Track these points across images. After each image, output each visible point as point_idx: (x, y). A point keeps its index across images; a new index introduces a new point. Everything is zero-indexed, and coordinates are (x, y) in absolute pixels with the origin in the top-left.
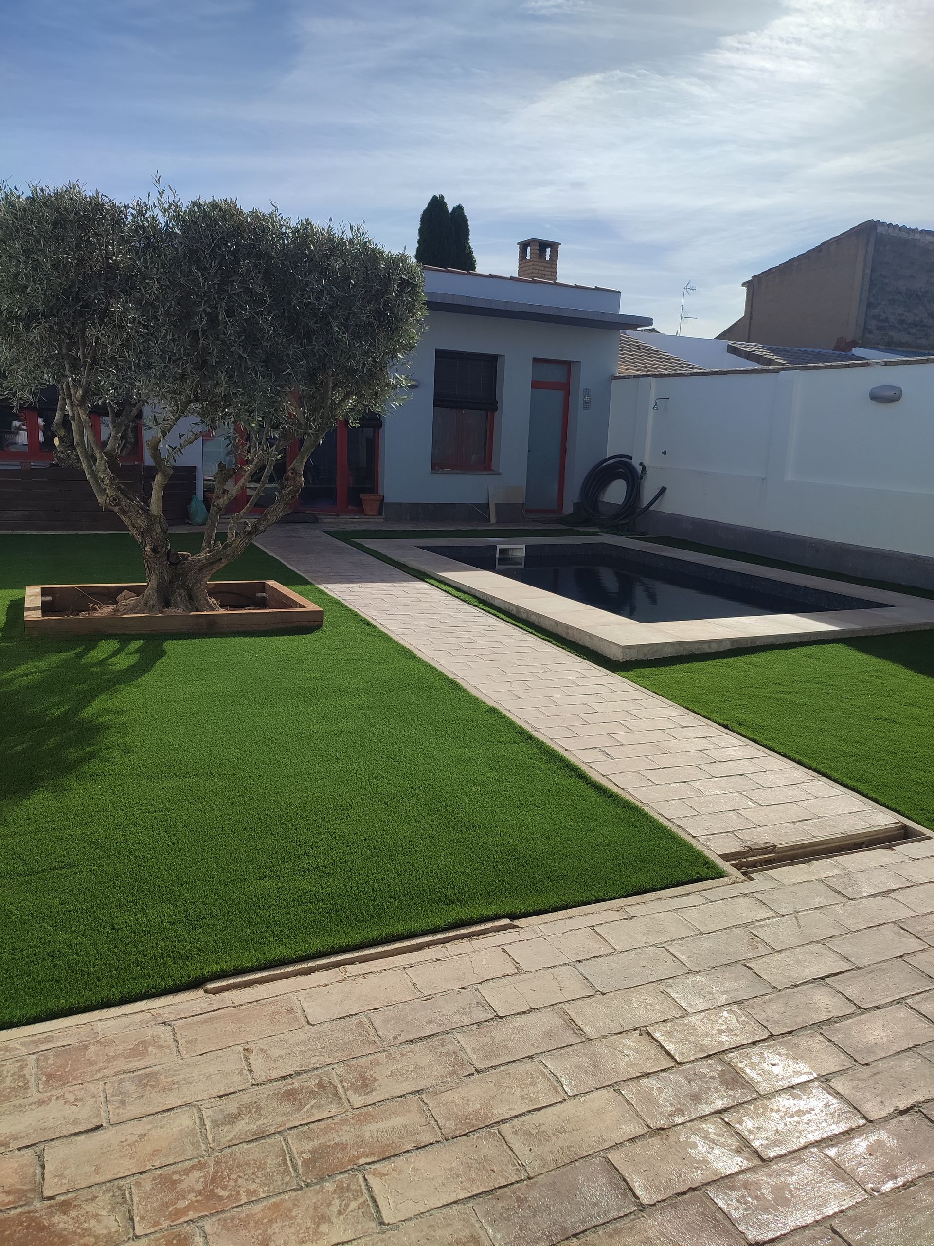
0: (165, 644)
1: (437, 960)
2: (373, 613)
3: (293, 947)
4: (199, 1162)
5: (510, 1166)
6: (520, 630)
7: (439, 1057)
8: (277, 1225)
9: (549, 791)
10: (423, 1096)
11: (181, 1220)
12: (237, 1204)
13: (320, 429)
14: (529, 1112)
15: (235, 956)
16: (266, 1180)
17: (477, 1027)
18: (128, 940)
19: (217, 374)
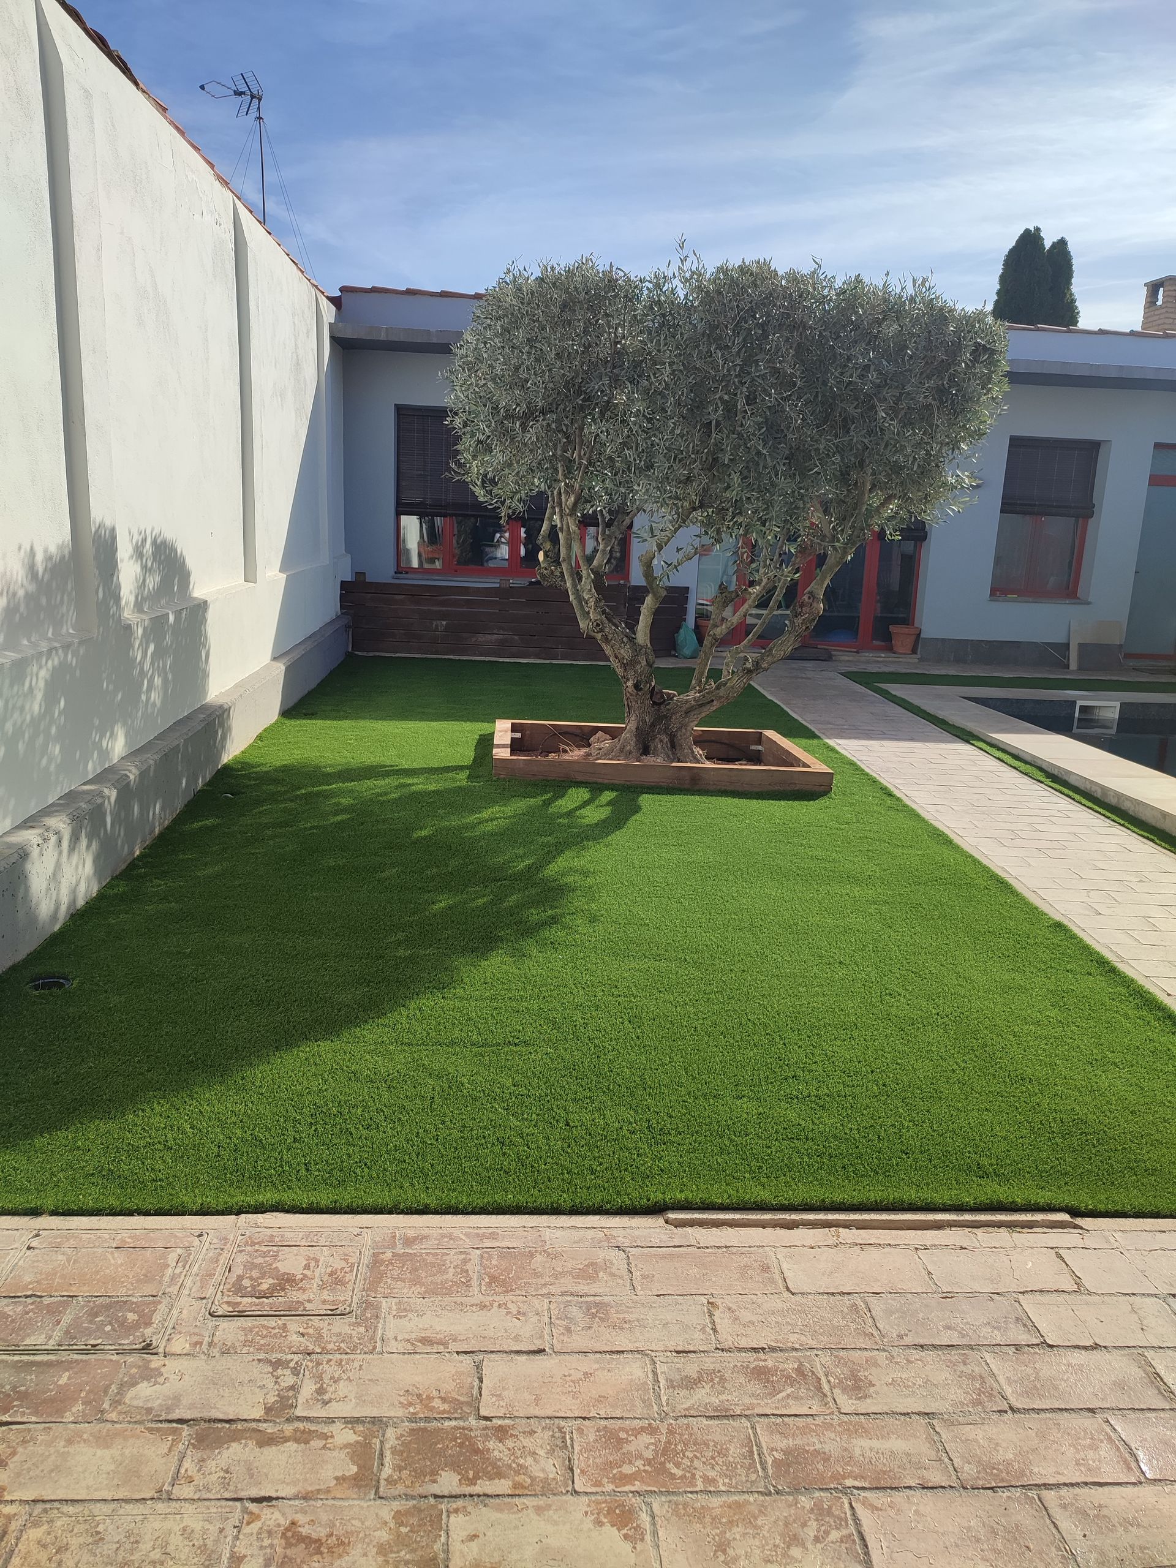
0: (641, 798)
1: (962, 1248)
2: (898, 781)
3: (773, 1190)
4: (650, 1424)
5: (1053, 1549)
6: (1106, 820)
7: (959, 1377)
8: (739, 1530)
9: (1138, 1048)
10: (935, 1422)
11: (627, 1488)
12: (691, 1489)
13: (850, 541)
14: (1086, 1484)
15: (703, 1186)
16: (727, 1470)
17: (1014, 1350)
18: (583, 1142)
19: (729, 475)
